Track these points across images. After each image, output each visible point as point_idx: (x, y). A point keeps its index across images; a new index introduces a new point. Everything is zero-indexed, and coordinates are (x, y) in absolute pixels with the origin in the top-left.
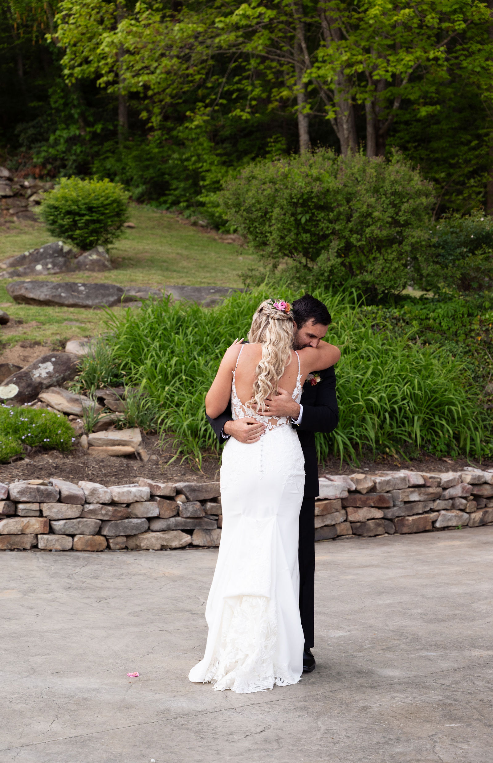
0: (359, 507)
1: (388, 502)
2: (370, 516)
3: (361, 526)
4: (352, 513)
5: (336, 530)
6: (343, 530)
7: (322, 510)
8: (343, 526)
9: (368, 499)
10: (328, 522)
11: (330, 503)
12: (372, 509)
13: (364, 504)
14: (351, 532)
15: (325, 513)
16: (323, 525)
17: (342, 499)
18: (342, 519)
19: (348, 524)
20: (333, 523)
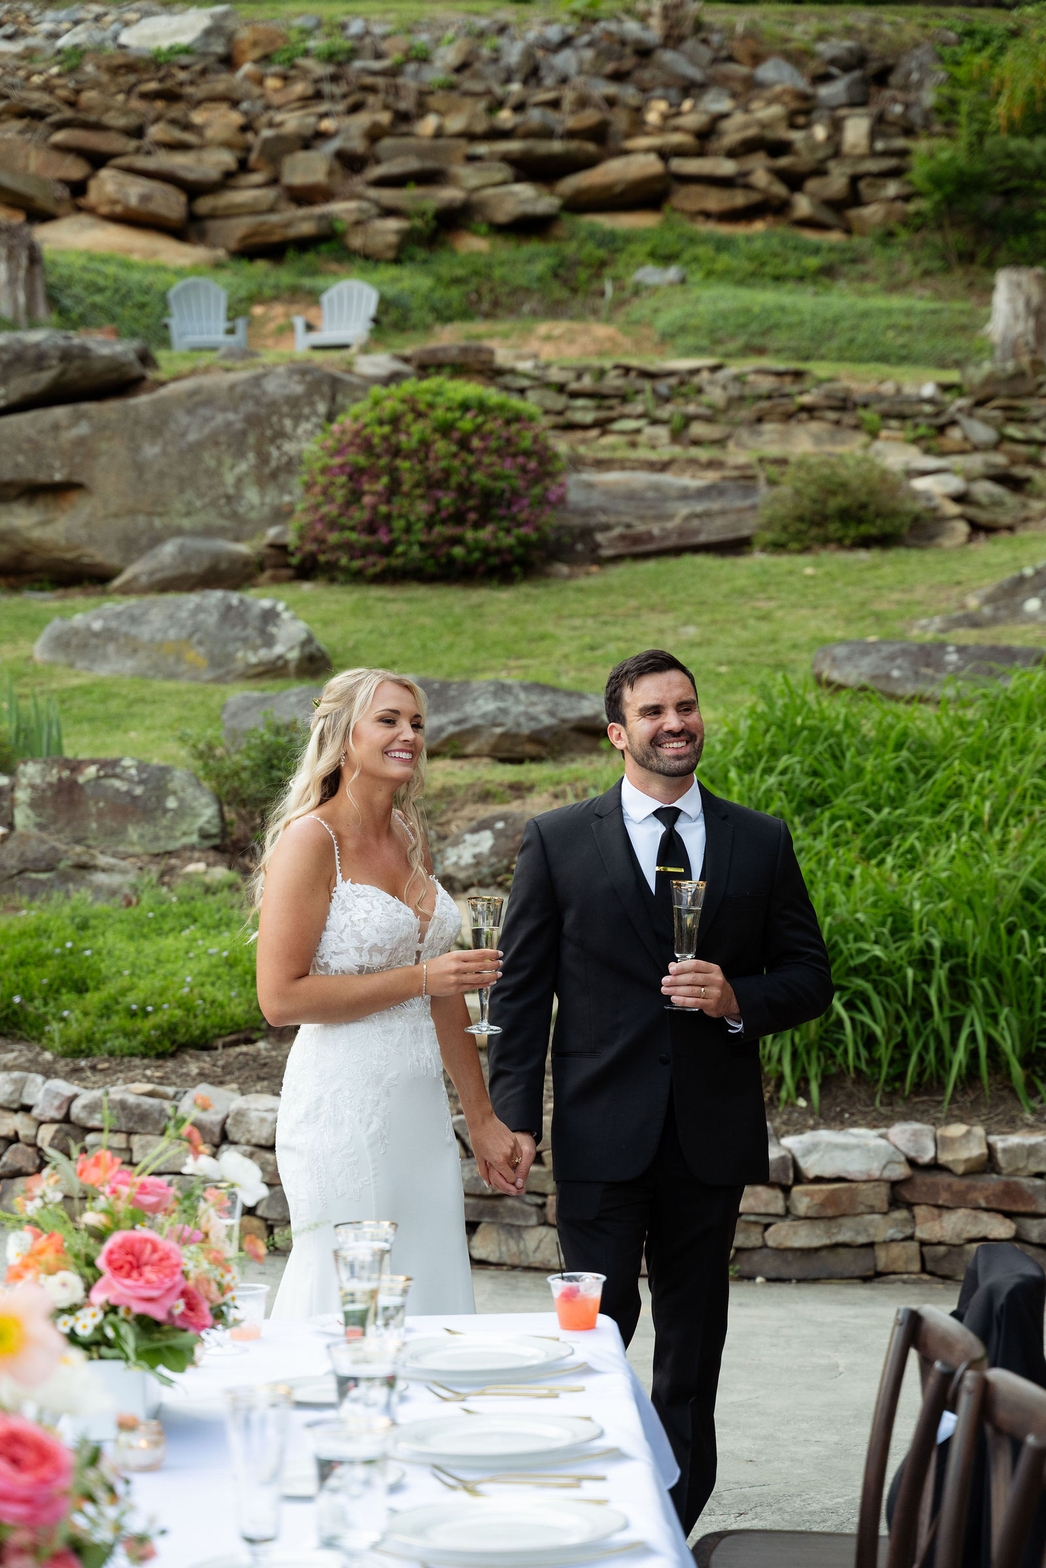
0: (948, 1208)
1: (1031, 1199)
2: (974, 1231)
3: (946, 1256)
4: (926, 1220)
5: (875, 1258)
6: (894, 1261)
7: (823, 1205)
8: (896, 1249)
9: (970, 1188)
10: (844, 1236)
11: (849, 1189)
12: (984, 1216)
13: (960, 1201)
14: (916, 1267)
15: (830, 1212)
16: (826, 1241)
17: (894, 1184)
18: (891, 1233)
19: (913, 1246)
20: (862, 1239)
